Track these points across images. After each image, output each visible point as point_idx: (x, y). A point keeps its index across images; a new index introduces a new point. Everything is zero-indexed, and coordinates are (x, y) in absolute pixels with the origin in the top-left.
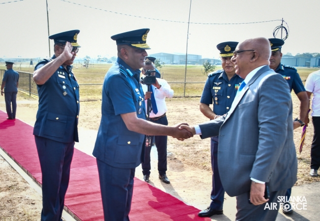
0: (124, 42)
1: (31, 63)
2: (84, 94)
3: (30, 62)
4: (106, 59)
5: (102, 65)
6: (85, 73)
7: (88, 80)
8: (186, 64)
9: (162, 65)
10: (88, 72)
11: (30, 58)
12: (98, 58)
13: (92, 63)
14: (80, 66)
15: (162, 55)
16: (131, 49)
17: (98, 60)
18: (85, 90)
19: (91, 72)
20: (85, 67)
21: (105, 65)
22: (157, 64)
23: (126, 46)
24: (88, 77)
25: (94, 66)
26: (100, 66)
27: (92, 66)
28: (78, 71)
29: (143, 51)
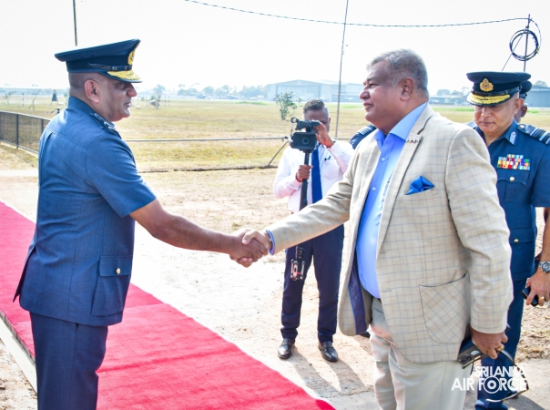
0: (92, 68)
1: (54, 98)
2: (144, 158)
3: (51, 96)
4: (195, 90)
5: (187, 102)
6: (153, 118)
7: (157, 131)
8: (339, 102)
9: (297, 103)
10: (158, 116)
11: (53, 88)
12: (179, 89)
13: (167, 99)
14: (145, 104)
15: (299, 84)
16: (106, 82)
17: (181, 92)
18: (148, 150)
19: (164, 116)
20: (153, 106)
21: (192, 102)
22: (287, 101)
23: (95, 76)
24: (157, 126)
25: (171, 104)
26: (182, 105)
27: (167, 104)
28: (140, 113)
29: (127, 86)
